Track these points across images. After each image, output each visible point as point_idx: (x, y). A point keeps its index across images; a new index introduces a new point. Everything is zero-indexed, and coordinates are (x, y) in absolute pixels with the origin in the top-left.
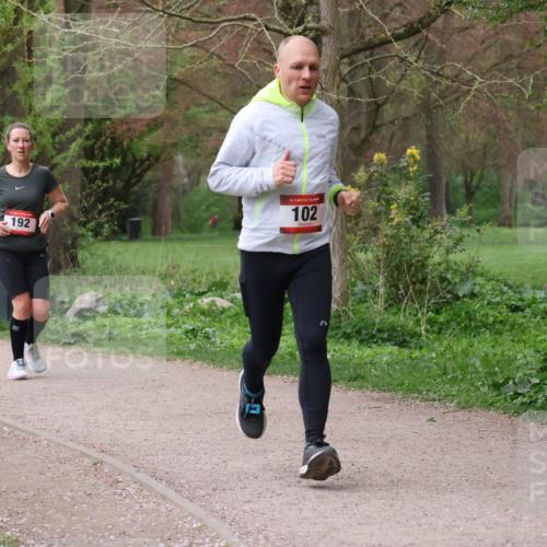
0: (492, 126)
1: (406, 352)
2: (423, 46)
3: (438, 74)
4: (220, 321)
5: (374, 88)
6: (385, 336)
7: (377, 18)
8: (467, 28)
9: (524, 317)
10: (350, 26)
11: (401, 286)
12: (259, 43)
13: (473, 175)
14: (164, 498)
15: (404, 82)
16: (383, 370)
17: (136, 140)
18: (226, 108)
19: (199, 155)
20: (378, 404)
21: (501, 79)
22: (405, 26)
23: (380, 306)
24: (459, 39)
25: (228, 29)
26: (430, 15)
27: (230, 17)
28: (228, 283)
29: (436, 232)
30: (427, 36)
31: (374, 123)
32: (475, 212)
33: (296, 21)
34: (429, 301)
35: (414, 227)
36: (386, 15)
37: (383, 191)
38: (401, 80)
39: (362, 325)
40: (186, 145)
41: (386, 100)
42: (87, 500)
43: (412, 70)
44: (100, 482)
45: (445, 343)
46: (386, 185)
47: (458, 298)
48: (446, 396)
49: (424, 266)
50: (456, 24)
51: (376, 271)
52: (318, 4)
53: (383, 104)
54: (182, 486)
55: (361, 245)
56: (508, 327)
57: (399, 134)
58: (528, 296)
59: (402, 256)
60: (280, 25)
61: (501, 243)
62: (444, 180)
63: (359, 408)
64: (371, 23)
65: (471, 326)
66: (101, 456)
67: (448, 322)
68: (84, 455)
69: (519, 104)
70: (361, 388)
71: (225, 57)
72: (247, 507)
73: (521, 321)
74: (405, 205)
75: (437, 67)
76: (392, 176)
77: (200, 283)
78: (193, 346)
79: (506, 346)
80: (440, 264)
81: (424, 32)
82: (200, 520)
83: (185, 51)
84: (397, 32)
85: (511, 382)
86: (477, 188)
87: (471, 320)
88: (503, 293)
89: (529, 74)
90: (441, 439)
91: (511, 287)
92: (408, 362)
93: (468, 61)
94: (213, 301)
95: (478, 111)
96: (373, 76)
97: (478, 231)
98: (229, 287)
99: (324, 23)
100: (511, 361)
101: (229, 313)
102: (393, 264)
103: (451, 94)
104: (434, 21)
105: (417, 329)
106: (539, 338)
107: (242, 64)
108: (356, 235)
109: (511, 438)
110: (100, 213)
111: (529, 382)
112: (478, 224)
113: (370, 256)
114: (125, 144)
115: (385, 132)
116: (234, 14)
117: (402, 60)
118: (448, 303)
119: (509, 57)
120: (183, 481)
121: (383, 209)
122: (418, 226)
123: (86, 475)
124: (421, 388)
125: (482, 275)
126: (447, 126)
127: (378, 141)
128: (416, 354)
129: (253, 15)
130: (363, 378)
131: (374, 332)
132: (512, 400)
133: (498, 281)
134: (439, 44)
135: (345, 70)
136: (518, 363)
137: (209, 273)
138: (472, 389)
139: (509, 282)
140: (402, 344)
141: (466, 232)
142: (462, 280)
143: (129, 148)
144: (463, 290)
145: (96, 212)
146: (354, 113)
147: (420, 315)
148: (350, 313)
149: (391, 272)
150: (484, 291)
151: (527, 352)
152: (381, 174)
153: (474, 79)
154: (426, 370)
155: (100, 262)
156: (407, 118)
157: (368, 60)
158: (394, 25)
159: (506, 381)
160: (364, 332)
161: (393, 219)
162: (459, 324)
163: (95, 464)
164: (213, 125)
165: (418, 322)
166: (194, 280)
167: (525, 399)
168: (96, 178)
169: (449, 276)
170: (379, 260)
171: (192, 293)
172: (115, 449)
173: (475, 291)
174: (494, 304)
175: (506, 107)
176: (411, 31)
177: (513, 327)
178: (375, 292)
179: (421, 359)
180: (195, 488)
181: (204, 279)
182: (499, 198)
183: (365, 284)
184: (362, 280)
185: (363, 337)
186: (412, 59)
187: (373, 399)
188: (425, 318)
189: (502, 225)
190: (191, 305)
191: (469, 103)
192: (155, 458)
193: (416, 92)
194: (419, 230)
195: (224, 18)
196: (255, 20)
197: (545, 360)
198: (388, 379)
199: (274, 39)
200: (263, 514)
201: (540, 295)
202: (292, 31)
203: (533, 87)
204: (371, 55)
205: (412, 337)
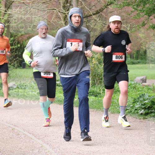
1: (97, 98)
2: (101, 16)
3: (105, 24)
5: (88, 28)
6: (91, 94)
7: (88, 9)
8: (112, 12)
11: (95, 81)
12: (57, 16)
14: (31, 138)
15: (96, 26)
17: (24, 42)
22: (96, 11)
24: (110, 15)
25: (49, 12)
26: (102, 8)
27: (49, 9)
30: (102, 14)
33: (67, 10)
34: (103, 84)
35: (99, 65)
36: (91, 8)
41: (91, 31)
42: (10, 139)
43: (98, 23)
44: (14, 134)
50: (109, 11)
52: (72, 5)
54: (36, 135)
59: (96, 72)
60: (63, 11)
66: (14, 127)
68: (9, 127)
71: (48, 19)
72: (54, 141)
74: (97, 59)
75: (104, 22)
81: (101, 13)
82: (41, 144)
83: (37, 18)
84: (93, 13)
89: (129, 24)
92: (97, 101)
96: (87, 24)
102: (93, 74)
104: (103, 10)
105: (100, 92)
106: (132, 94)
107: (52, 21)
110: (14, 61)
111: (130, 106)
114: (21, 43)
116: (50, 8)
117: (95, 20)
121: (91, 60)
122: (100, 65)
123: (10, 132)
124: (101, 108)
128: (100, 99)
129: (55, 8)
132: (126, 111)
134: (105, 16)
138: (115, 108)
140: (96, 96)
143: (22, 44)
145: (13, 61)
147: (101, 88)
149: (93, 77)
155: (14, 74)
157: (86, 20)
158: (93, 11)
161: (93, 62)
163: (13, 129)
165: (100, 90)
167: (129, 111)
168: (13, 52)
172: (18, 125)
176: (97, 13)
180: (40, 136)
186: (98, 20)
192: (29, 127)
193: (99, 29)
194: (100, 66)
195: (48, 9)
196: (56, 10)
197: (134, 100)
198: (92, 106)
199: (61, 14)
200: (59, 143)
201: (133, 83)
202: (66, 13)
203: (130, 27)
204: (87, 19)
205: (99, 94)
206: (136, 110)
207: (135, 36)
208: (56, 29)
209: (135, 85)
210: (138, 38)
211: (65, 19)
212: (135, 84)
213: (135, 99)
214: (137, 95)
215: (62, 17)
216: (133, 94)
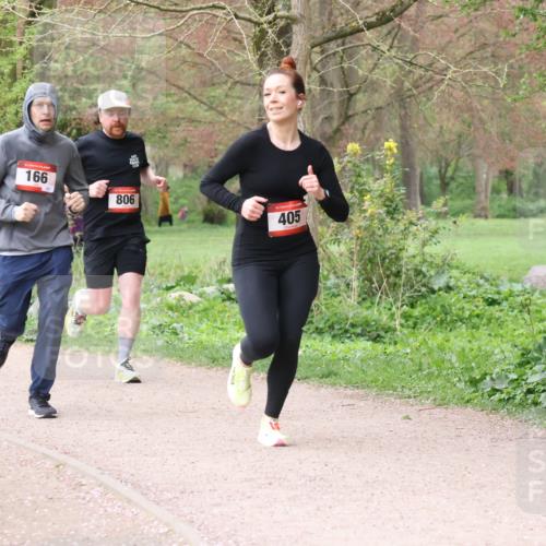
0: (466, 116)
1: (380, 347)
2: (396, 34)
3: (411, 63)
4: (188, 317)
5: (346, 77)
6: (359, 330)
7: (348, 6)
8: (441, 17)
9: (501, 311)
10: (321, 14)
11: (374, 280)
12: (229, 31)
13: (448, 165)
14: (129, 501)
15: (377, 71)
16: (357, 367)
18: (195, 98)
19: (167, 146)
20: (352, 402)
21: (475, 68)
22: (377, 14)
23: (353, 300)
24: (432, 27)
25: (197, 17)
26: (402, 3)
27: (198, 6)
28: (196, 277)
29: (411, 223)
30: (399, 25)
31: (346, 113)
32: (450, 203)
33: (266, 9)
34: (403, 294)
35: (388, 220)
36: (358, 3)
37: (356, 182)
38: (374, 69)
39: (335, 319)
40: (154, 135)
41: (359, 90)
42: (49, 505)
43: (386, 59)
44: (64, 485)
45: (420, 338)
46: (359, 176)
47: (433, 292)
48: (421, 392)
49: (398, 258)
50: (429, 12)
51: (348, 264)
53: (355, 94)
54: (148, 488)
55: (334, 237)
56: (485, 321)
57: (372, 124)
58: (505, 289)
59: (375, 249)
60: (250, 14)
61: (478, 234)
62: (418, 171)
63: (332, 406)
64: (342, 11)
65: (447, 320)
66: (63, 458)
67: (423, 316)
68: (46, 456)
69: (494, 93)
70: (334, 385)
71: (194, 46)
72: (216, 511)
73: (498, 314)
74: (381, 196)
75: (410, 56)
76: (365, 167)
77: (168, 277)
78: (160, 343)
79: (484, 340)
80: (414, 257)
81: (397, 20)
82: (167, 524)
83: (153, 39)
84: (369, 20)
85: (488, 378)
86: (452, 178)
87: (446, 314)
88: (479, 286)
89: (503, 63)
90: (416, 438)
91: (487, 280)
92: (383, 357)
93: (442, 50)
94: (181, 296)
95: (452, 100)
96: (345, 65)
97: (455, 222)
98: (198, 281)
99: (295, 12)
100: (488, 356)
101: (198, 308)
102: (367, 257)
103: (425, 83)
104: (406, 9)
105: (392, 324)
106: (516, 333)
107: (211, 53)
108: (329, 227)
109: (490, 436)
111: (507, 377)
112: (454, 215)
113: (343, 248)
115: (358, 121)
116: (203, 2)
117: (375, 49)
118: (423, 296)
119: (484, 46)
120: (149, 484)
121: (356, 200)
122: (392, 218)
123: (48, 478)
124: (395, 385)
125: (457, 268)
126: (421, 115)
127: (351, 131)
128: (391, 349)
129: (222, 4)
130: (335, 375)
131: (347, 327)
132: (490, 396)
133: (474, 273)
134: (412, 33)
135: (317, 58)
136: (495, 358)
137: (178, 267)
138: (449, 384)
139: (485, 275)
140: (376, 339)
141: (441, 223)
142: (437, 273)
144: (438, 283)
146: (326, 102)
147: (394, 309)
148: (323, 308)
149: (365, 265)
150: (459, 284)
151: (504, 346)
152: (354, 165)
153: (447, 68)
154: (400, 366)
156: (381, 108)
157: (340, 49)
159: (483, 377)
160: (337, 327)
161: (365, 211)
162: (434, 318)
163: (58, 466)
164: (181, 116)
165: (392, 316)
166: (162, 274)
167: (503, 396)
169: (424, 269)
170: (352, 253)
171: (159, 288)
172: (78, 450)
173: (451, 284)
174: (470, 297)
175: (481, 96)
176: (383, 19)
177: (489, 321)
178: (348, 285)
179: (395, 354)
180: (161, 491)
181: (172, 273)
182: (474, 188)
183: (338, 277)
184: (335, 273)
185: (336, 332)
186: (384, 48)
187: (346, 396)
188: (399, 312)
189: (477, 216)
190: (158, 299)
191: (443, 91)
192: (120, 459)
194: (393, 222)
195: (192, 6)
196: (224, 8)
197: (523, 355)
198: (361, 375)
199: (244, 27)
200: (233, 518)
201: (517, 287)
202: (262, 20)
203: (508, 75)
204: (343, 44)
205: (386, 332)
206: (530, 391)
207: (529, 110)
208: (226, 83)
209: (527, 296)
210: (537, 118)
211: (257, 46)
212: (524, 291)
213: (525, 353)
214: (533, 336)
215: (248, 36)
216: (521, 331)
